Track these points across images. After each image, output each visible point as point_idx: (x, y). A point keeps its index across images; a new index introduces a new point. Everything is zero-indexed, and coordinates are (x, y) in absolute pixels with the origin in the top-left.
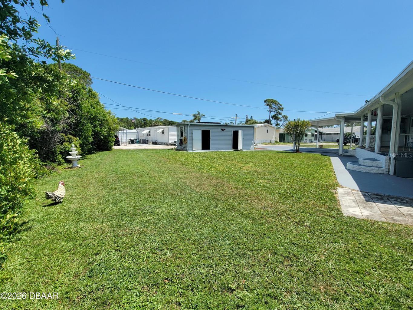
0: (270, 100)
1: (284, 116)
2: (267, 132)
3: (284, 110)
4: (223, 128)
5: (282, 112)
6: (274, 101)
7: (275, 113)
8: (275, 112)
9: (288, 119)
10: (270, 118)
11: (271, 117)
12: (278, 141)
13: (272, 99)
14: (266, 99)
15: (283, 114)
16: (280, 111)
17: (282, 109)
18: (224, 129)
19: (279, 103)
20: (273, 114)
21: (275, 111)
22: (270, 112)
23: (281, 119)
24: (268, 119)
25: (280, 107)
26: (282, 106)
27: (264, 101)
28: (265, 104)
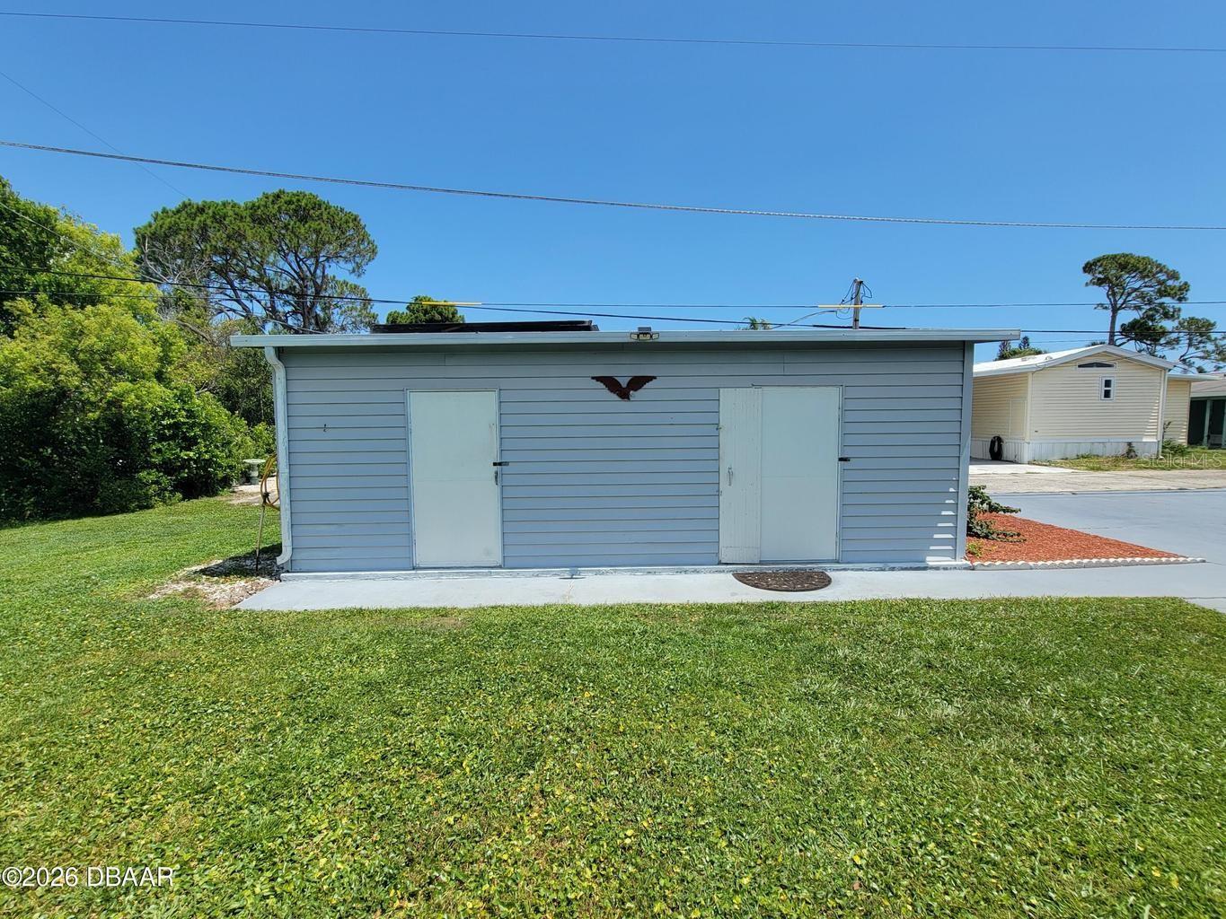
0: (1114, 257)
1: (1192, 321)
2: (1107, 394)
3: (1189, 295)
4: (623, 373)
5: (1177, 305)
6: (1139, 260)
7: (1141, 313)
8: (1138, 308)
11: (1118, 328)
12: (1182, 440)
13: (1125, 256)
14: (1091, 259)
15: (1184, 315)
16: (1169, 302)
17: (1180, 291)
19: (1161, 269)
20: (1126, 317)
21: (1138, 302)
22: (1115, 310)
23: (1174, 336)
25: (1170, 282)
26: (1183, 279)
27: (1084, 268)
28: (1089, 277)
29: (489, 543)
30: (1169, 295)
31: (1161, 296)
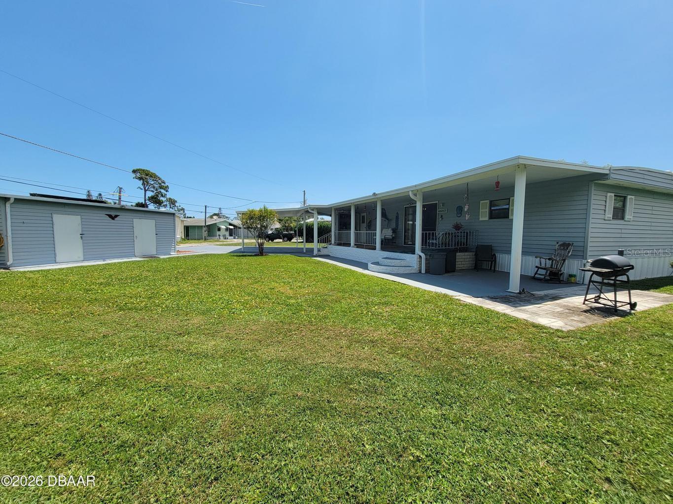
0: (144, 170)
1: (171, 199)
3: (169, 190)
4: (113, 213)
5: (165, 193)
6: (152, 173)
7: (154, 193)
8: (153, 191)
9: (177, 204)
10: (145, 200)
11: (147, 198)
12: (183, 237)
13: (148, 171)
14: (135, 169)
15: (168, 197)
16: (163, 191)
17: (166, 189)
18: (116, 216)
19: (159, 178)
20: (150, 194)
21: (153, 189)
22: (145, 191)
23: (165, 204)
24: (142, 201)
25: (163, 184)
26: (167, 184)
27: (133, 172)
28: (134, 176)
29: (80, 254)
30: (163, 189)
31: (160, 189)
